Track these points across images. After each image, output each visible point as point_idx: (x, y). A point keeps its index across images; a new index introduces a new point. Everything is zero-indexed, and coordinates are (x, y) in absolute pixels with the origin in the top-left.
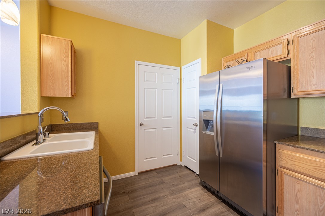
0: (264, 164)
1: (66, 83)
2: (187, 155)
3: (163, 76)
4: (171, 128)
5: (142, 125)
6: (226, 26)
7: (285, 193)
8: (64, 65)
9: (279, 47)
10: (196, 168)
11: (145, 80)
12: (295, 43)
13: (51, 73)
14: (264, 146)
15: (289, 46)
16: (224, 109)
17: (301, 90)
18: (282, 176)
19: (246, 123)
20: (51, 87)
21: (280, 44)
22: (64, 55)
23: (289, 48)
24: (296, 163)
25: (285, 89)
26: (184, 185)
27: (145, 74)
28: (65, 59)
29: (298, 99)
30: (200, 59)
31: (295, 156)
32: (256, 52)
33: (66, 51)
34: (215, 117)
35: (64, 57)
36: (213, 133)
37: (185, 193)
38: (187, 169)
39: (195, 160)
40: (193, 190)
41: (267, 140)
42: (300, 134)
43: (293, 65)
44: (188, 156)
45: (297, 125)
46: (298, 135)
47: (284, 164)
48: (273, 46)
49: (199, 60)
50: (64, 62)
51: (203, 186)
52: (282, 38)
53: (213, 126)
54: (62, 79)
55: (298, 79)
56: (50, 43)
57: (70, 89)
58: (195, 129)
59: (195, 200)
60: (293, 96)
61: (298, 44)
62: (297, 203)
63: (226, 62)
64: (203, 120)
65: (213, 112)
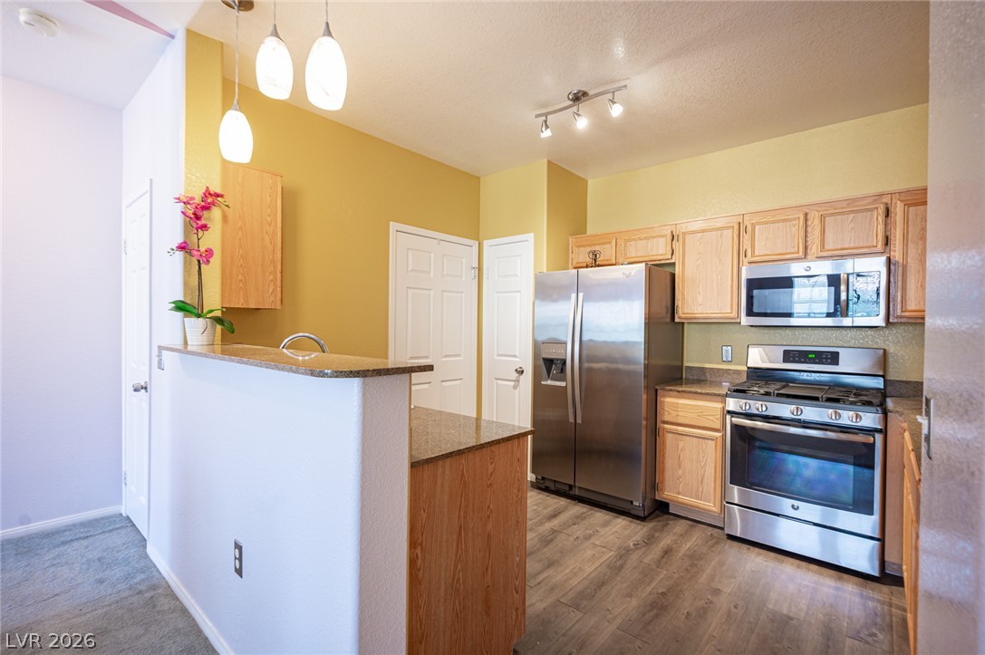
1: (271, 277)
3: (445, 260)
4: (458, 382)
6: (578, 174)
7: (667, 459)
8: (267, 233)
9: (662, 241)
11: (410, 268)
12: (681, 241)
13: (241, 252)
15: (674, 242)
16: (585, 338)
17: (686, 311)
18: (664, 435)
20: (241, 285)
21: (662, 236)
22: (269, 211)
23: (674, 247)
24: (680, 413)
25: (667, 309)
27: (410, 255)
28: (269, 219)
29: (683, 323)
30: (532, 235)
31: (677, 404)
32: (629, 240)
33: (271, 200)
35: (269, 216)
41: (647, 386)
42: (684, 375)
43: (678, 271)
45: (681, 364)
46: (682, 378)
47: (666, 418)
48: (654, 237)
49: (530, 236)
50: (268, 228)
51: (539, 488)
52: (666, 228)
53: (563, 370)
54: (262, 265)
55: (683, 295)
56: (240, 180)
57: (279, 289)
58: (517, 381)
59: (535, 507)
60: (677, 320)
61: (684, 242)
62: (680, 467)
63: (578, 247)
64: (544, 359)
65: (566, 344)
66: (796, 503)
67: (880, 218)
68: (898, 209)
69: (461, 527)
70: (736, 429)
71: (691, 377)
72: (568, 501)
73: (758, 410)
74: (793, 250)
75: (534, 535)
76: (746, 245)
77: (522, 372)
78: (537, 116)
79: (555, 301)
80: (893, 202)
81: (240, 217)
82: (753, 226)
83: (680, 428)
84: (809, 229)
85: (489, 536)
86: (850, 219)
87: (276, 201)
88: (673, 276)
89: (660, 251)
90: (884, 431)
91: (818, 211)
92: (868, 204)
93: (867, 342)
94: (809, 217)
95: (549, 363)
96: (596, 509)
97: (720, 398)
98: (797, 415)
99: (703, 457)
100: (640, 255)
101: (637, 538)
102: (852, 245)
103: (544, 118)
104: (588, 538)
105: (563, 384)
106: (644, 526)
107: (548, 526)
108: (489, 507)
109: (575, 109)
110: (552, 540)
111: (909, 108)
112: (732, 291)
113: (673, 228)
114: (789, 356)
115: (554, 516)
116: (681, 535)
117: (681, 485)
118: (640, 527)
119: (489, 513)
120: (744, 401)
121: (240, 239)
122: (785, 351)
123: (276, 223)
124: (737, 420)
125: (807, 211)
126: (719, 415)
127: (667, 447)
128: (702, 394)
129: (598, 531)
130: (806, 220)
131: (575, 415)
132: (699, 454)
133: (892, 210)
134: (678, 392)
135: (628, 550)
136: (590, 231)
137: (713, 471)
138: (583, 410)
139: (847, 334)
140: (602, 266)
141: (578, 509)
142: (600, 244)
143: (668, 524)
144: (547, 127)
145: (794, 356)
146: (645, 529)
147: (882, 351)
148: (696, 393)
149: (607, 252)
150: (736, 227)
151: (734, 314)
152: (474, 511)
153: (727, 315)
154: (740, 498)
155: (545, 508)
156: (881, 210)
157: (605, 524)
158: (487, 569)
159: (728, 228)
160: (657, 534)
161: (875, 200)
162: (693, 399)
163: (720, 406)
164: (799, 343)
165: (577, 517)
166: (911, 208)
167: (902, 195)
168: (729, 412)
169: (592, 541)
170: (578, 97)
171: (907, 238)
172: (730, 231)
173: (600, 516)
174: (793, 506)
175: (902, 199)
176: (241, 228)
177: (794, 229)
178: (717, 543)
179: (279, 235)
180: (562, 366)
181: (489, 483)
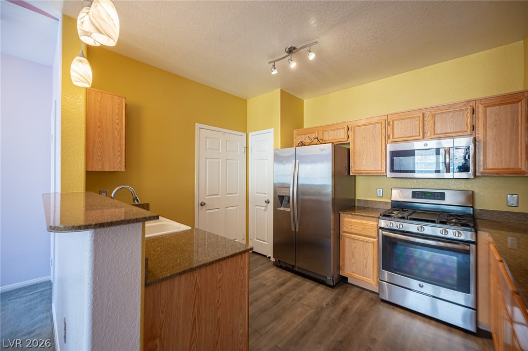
0: (332, 232)
1: (119, 154)
2: (255, 238)
3: (228, 143)
4: (236, 207)
5: (203, 204)
6: (298, 97)
7: (346, 252)
8: (116, 129)
9: (342, 131)
10: (269, 252)
11: (208, 147)
12: (353, 131)
13: (100, 140)
14: (332, 217)
15: (349, 132)
16: (299, 183)
17: (356, 169)
18: (344, 239)
19: (319, 198)
20: (99, 158)
21: (342, 128)
22: (117, 117)
23: (349, 134)
24: (353, 227)
25: (346, 168)
26: (257, 269)
27: (208, 141)
28: (117, 121)
29: (355, 176)
30: (273, 129)
31: (352, 222)
32: (325, 131)
33: (119, 111)
34: (292, 192)
35: (117, 120)
36: (289, 209)
37: (262, 275)
38: (255, 254)
39: (265, 242)
40: (268, 271)
41: (334, 211)
42: (356, 205)
43: (351, 147)
44: (257, 239)
45: (354, 198)
46: (355, 206)
47: (345, 229)
48: (338, 129)
49: (272, 130)
50: (117, 126)
51: (277, 266)
52: (344, 124)
53: (289, 202)
54: (113, 147)
55: (354, 160)
56: (99, 100)
57: (124, 160)
58: (266, 207)
59: (273, 278)
60: (351, 174)
61: (354, 131)
62: (353, 257)
63: (298, 135)
64: (278, 196)
65: (290, 188)
66: (422, 283)
67: (469, 115)
68: (480, 109)
69: (195, 319)
70: (385, 237)
71: (360, 206)
72: (292, 274)
73: (397, 227)
74: (416, 135)
75: (270, 297)
76: (390, 132)
77: (269, 202)
78: (270, 63)
79: (284, 164)
80: (477, 105)
81: (99, 120)
82: (393, 121)
83: (353, 235)
84: (426, 122)
85: (218, 320)
86: (450, 116)
87: (122, 111)
88: (349, 150)
89: (340, 136)
90: (475, 243)
91: (430, 112)
92: (461, 107)
93: (461, 186)
94: (425, 115)
95: (281, 198)
96: (307, 280)
97: (375, 219)
98: (421, 231)
99: (366, 253)
100: (331, 139)
101: (328, 300)
102: (452, 131)
103: (273, 64)
104: (300, 299)
106: (333, 291)
107: (278, 291)
108: (218, 301)
109: (289, 57)
110: (279, 301)
111: (484, 52)
112: (382, 158)
113: (348, 124)
114: (415, 195)
115: (282, 284)
116: (354, 298)
117: (354, 268)
118: (330, 292)
119: (218, 305)
120: (389, 222)
121: (99, 133)
122: (413, 192)
123: (122, 123)
124: (385, 233)
125: (424, 112)
126: (375, 229)
127: (346, 246)
128: (365, 216)
129: (306, 295)
130: (424, 117)
131: (295, 227)
132: (364, 251)
133: (476, 110)
134: (352, 215)
135: (322, 309)
136: (305, 126)
137: (372, 260)
138: (300, 224)
139: (449, 182)
141: (297, 279)
142: (310, 133)
143: (346, 290)
144: (275, 68)
145: (418, 195)
146: (334, 294)
147: (471, 192)
148: (362, 216)
150: (383, 122)
151: (383, 171)
152: (206, 306)
153: (379, 171)
154: (388, 278)
155: (278, 279)
156: (470, 110)
157: (311, 290)
158: (217, 342)
159: (378, 123)
160: (340, 297)
161: (465, 105)
162: (360, 219)
163: (375, 224)
164: (421, 187)
165: (295, 285)
166: (488, 109)
167: (482, 101)
168: (381, 228)
169: (302, 301)
170: (291, 50)
171: (486, 126)
172: (380, 124)
173: (309, 284)
174: (420, 285)
175: (482, 103)
176: (99, 126)
177: (417, 123)
178: (375, 304)
179: (124, 130)
180: (287, 199)
181: (218, 286)
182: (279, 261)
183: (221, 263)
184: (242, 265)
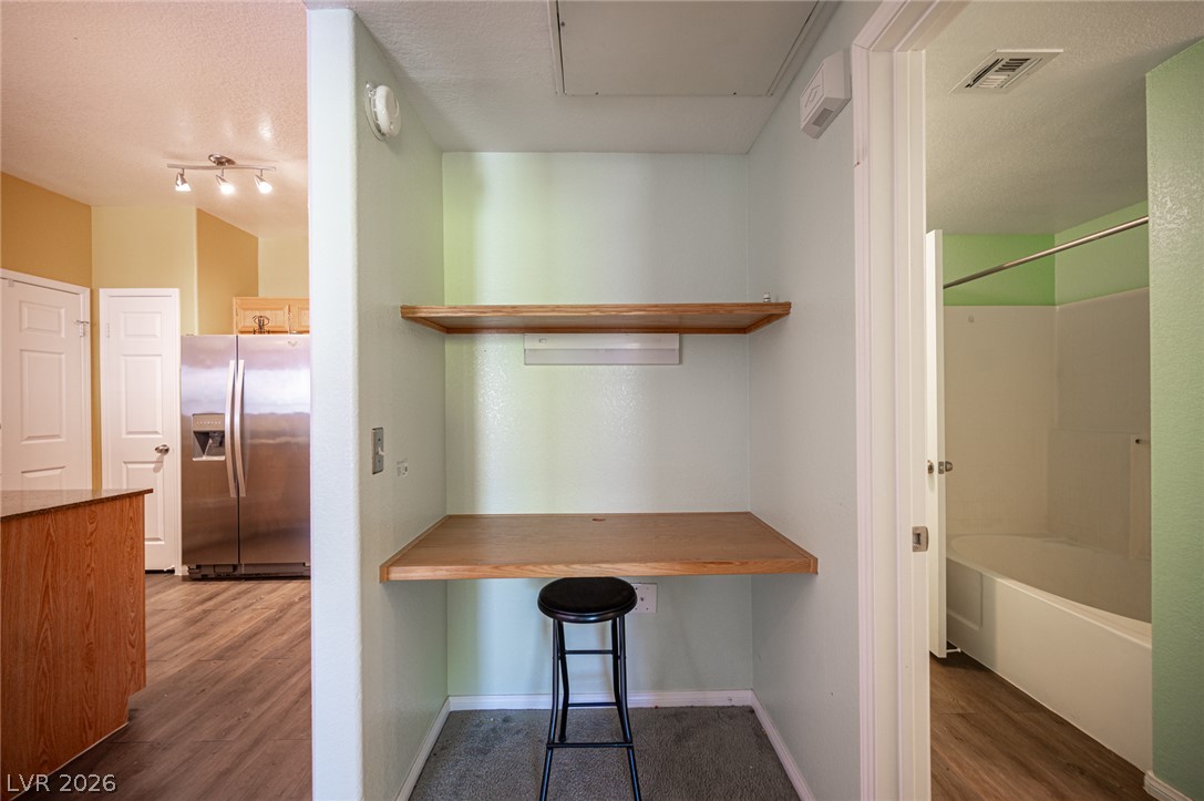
4: (57, 472)
16: (247, 410)
30: (176, 289)
32: (304, 309)
34: (229, 423)
39: (158, 540)
40: (170, 591)
49: (174, 291)
51: (195, 580)
53: (222, 443)
58: (160, 462)
63: (245, 309)
64: (195, 433)
65: (224, 414)
69: (47, 587)
72: (232, 581)
75: (178, 620)
77: (167, 450)
78: (170, 166)
79: (209, 367)
85: (90, 594)
95: (203, 437)
103: (179, 170)
104: (248, 606)
105: (222, 458)
107: (199, 609)
108: (88, 566)
109: (219, 172)
110: (202, 618)
119: (89, 571)
129: (262, 598)
131: (237, 489)
135: (291, 605)
136: (262, 293)
138: (248, 483)
140: (274, 332)
141: (244, 586)
142: (271, 309)
144: (184, 181)
149: (276, 318)
152: (66, 571)
155: (196, 596)
157: (273, 591)
158: (88, 627)
165: (239, 593)
169: (252, 607)
170: (222, 162)
180: (219, 439)
181: (88, 542)
182: (199, 567)
183: (93, 508)
184: (131, 514)
